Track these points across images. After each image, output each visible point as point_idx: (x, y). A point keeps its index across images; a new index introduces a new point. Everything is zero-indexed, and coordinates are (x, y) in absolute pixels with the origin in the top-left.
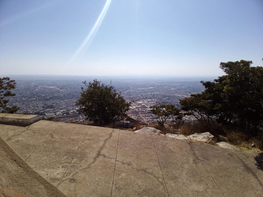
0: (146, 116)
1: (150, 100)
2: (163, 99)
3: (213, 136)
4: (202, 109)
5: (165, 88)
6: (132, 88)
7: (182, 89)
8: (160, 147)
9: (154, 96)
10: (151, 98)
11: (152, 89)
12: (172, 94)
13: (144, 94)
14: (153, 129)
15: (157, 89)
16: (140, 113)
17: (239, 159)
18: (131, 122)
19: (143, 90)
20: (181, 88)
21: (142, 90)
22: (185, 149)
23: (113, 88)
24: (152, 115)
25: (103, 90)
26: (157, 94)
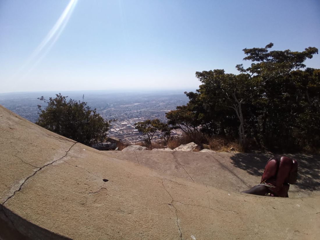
0: (133, 139)
1: (137, 119)
2: (152, 116)
3: (197, 145)
4: (187, 120)
5: (152, 103)
6: (112, 105)
7: (172, 104)
8: (143, 160)
9: (141, 113)
10: (137, 117)
11: (137, 106)
12: (161, 110)
13: (128, 113)
14: (138, 146)
15: (144, 105)
16: (126, 136)
17: (215, 159)
18: (112, 143)
19: (127, 107)
20: (170, 103)
21: (125, 107)
22: (168, 158)
23: (86, 105)
24: (141, 136)
25: (70, 107)
26: (144, 111)
